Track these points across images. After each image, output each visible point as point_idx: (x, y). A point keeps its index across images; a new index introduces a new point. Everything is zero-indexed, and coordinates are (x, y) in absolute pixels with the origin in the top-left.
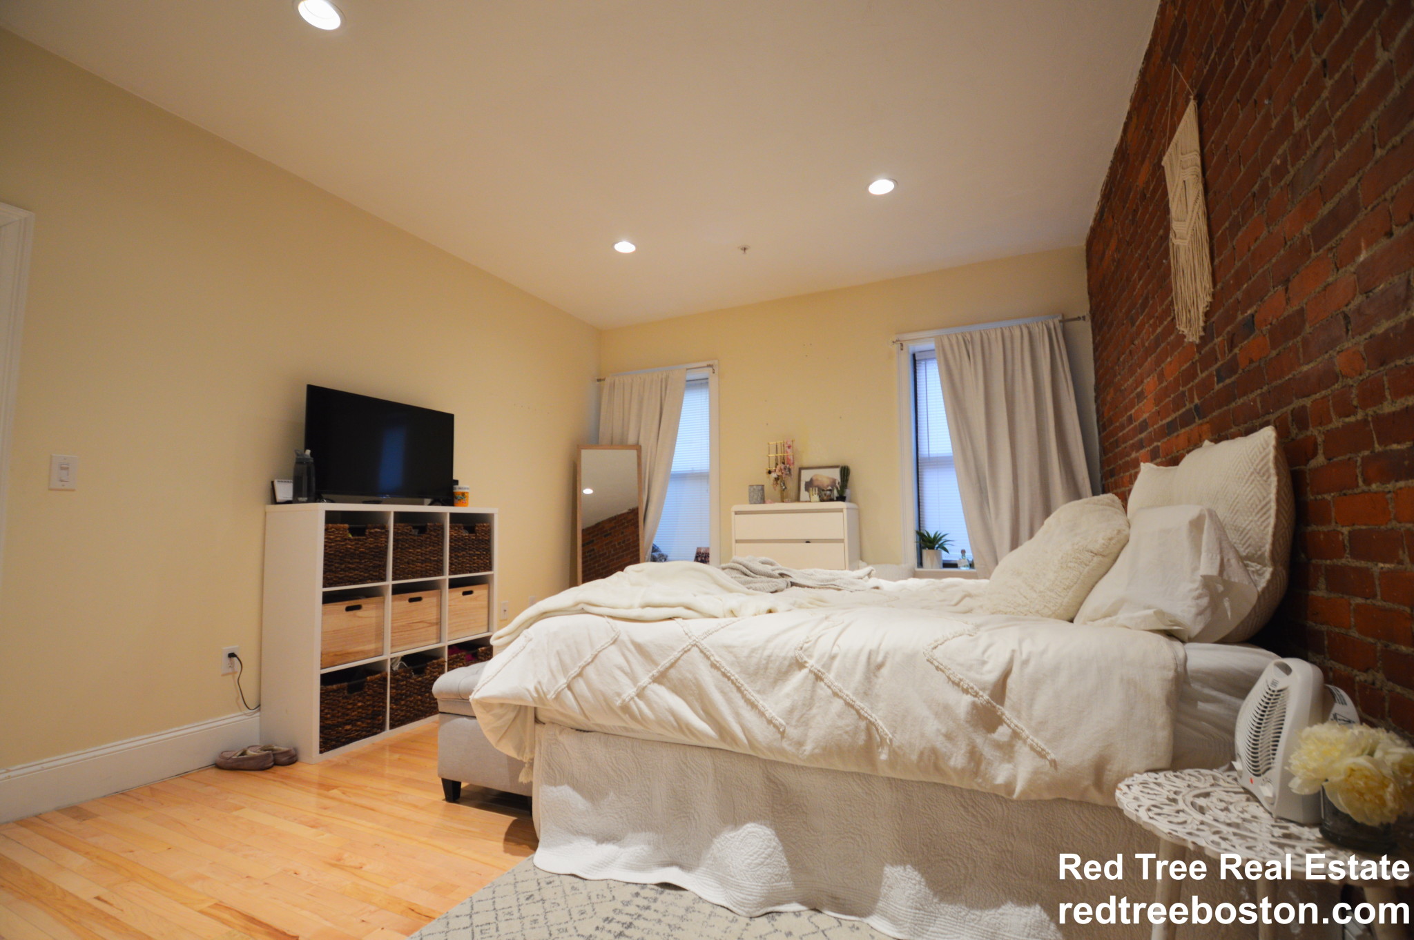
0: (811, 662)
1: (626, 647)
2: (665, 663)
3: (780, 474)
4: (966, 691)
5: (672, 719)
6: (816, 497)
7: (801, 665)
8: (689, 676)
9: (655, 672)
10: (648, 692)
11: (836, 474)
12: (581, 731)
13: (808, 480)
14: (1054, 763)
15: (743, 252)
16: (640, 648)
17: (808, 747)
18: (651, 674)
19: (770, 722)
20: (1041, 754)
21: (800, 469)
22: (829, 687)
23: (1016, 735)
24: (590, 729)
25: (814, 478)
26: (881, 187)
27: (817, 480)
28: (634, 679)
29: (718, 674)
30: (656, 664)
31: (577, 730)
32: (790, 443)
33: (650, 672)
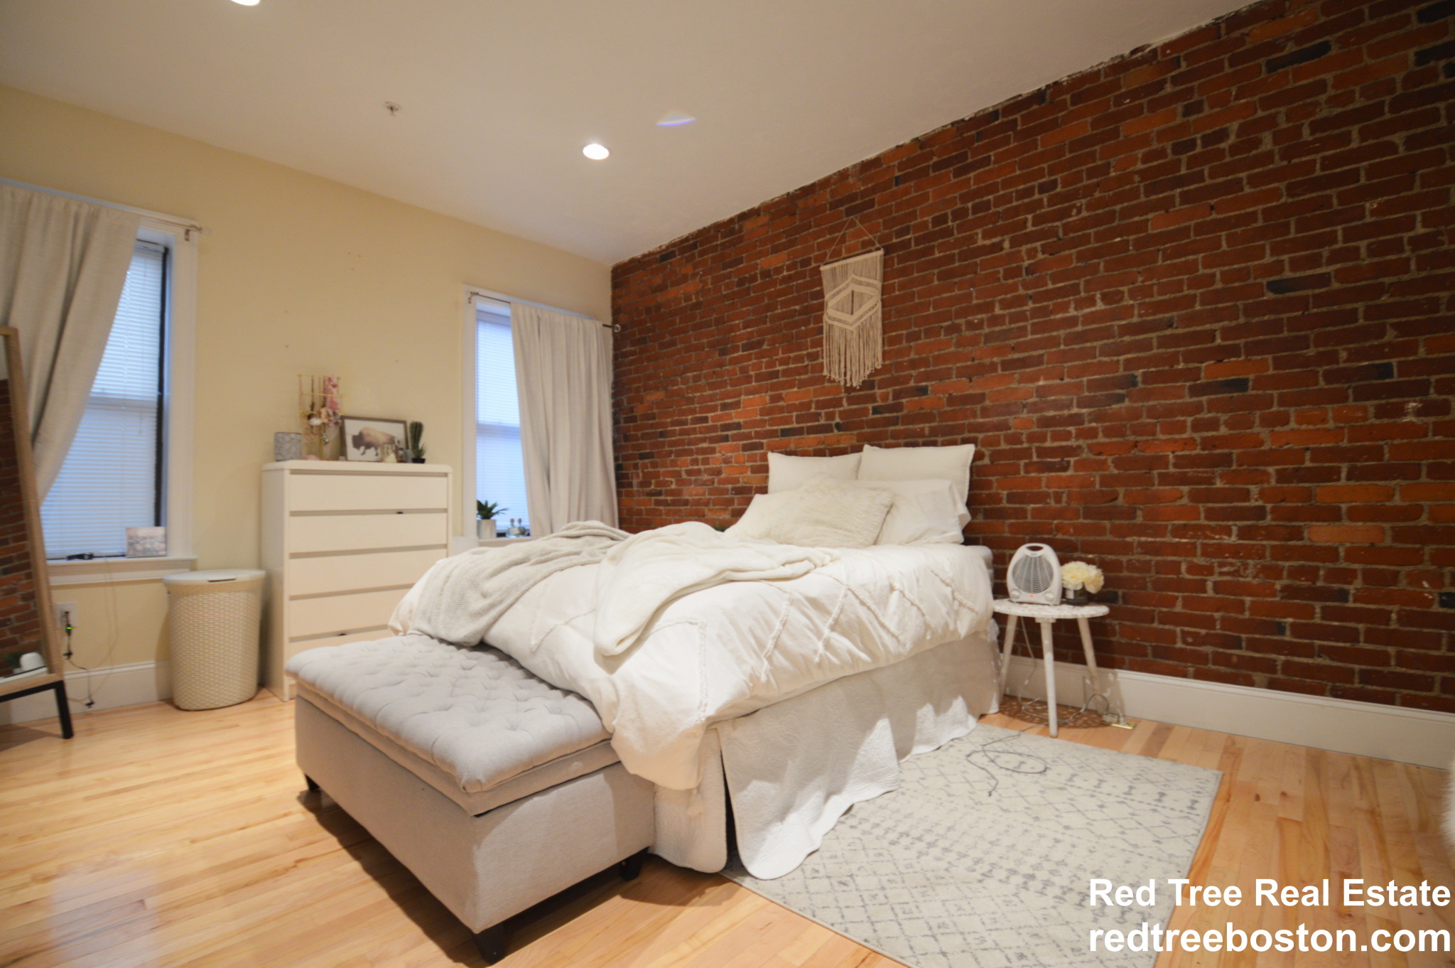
0: (897, 585)
1: (804, 604)
2: (835, 611)
3: (326, 421)
4: (948, 585)
5: (849, 658)
6: (392, 456)
7: (892, 589)
8: (853, 616)
9: (831, 621)
10: (832, 642)
11: (398, 432)
12: (748, 715)
13: (356, 433)
14: (977, 613)
15: (389, 111)
16: (814, 602)
17: (909, 646)
18: (828, 624)
19: (893, 635)
20: (972, 610)
21: (343, 418)
22: (909, 600)
23: (961, 604)
24: (756, 709)
25: (365, 432)
26: (596, 152)
27: (369, 435)
28: (819, 634)
29: (865, 609)
30: (828, 613)
31: (743, 716)
32: (335, 381)
33: (826, 622)
